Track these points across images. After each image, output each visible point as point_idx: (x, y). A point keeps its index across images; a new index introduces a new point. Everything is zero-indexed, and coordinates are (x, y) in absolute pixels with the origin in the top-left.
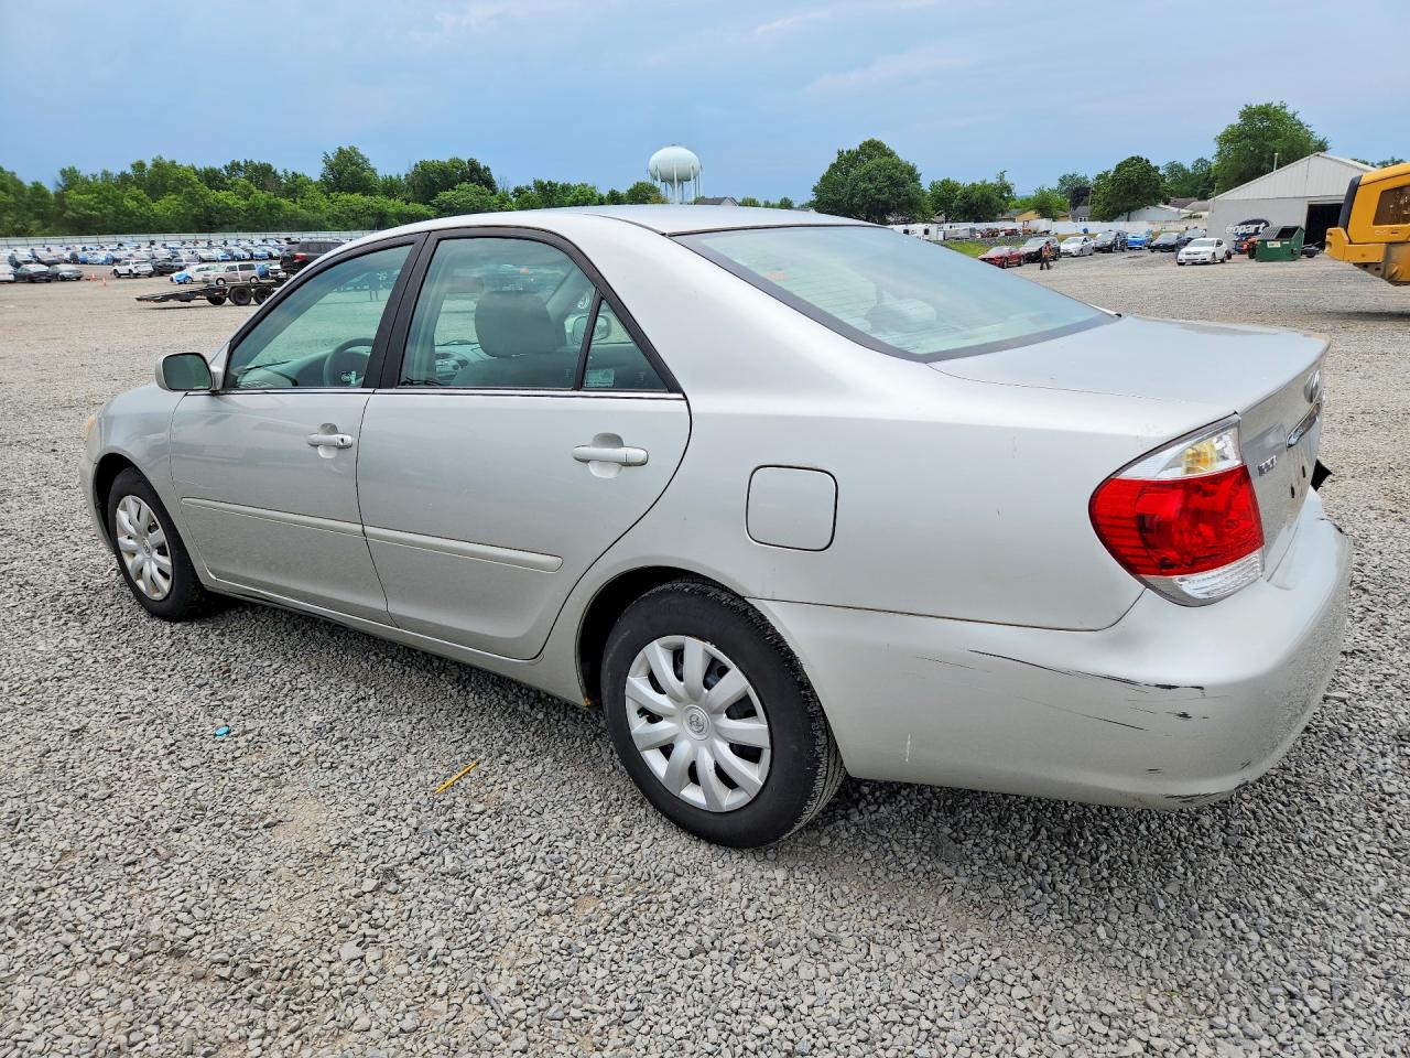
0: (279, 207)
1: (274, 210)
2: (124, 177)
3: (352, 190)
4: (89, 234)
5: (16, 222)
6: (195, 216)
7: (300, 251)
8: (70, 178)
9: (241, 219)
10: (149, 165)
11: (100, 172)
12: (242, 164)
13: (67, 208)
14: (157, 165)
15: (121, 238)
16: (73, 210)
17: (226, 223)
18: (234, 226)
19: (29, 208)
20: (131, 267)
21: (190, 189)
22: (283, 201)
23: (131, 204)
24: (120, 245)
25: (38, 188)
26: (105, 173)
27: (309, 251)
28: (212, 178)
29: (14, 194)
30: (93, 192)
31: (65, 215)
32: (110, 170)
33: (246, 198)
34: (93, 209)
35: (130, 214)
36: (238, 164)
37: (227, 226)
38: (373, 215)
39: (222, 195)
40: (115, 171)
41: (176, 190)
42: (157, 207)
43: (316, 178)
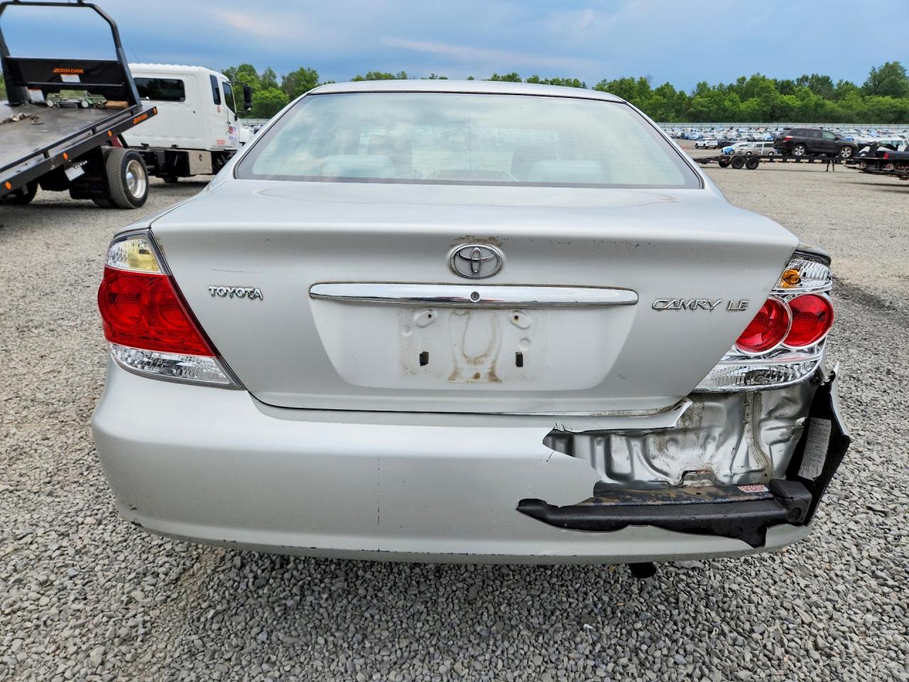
0: (822, 106)
1: (819, 109)
2: (731, 88)
3: (885, 94)
4: (698, 122)
5: (663, 114)
6: (764, 111)
7: (790, 135)
8: (702, 88)
9: (793, 114)
10: (748, 79)
11: (718, 84)
12: (810, 77)
13: (691, 106)
14: (753, 79)
15: (714, 125)
16: (694, 108)
17: (782, 116)
18: (787, 119)
19: (674, 106)
20: (706, 142)
21: (768, 94)
22: (827, 102)
23: (727, 103)
24: (713, 129)
25: (682, 94)
26: (721, 85)
27: (797, 135)
28: (785, 87)
29: (668, 99)
30: (709, 97)
31: (689, 110)
32: (724, 83)
33: (802, 100)
34: (705, 107)
35: (725, 110)
36: (807, 77)
37: (783, 119)
38: (894, 112)
39: (786, 98)
40: (727, 84)
41: (759, 95)
42: (743, 106)
43: (860, 85)
